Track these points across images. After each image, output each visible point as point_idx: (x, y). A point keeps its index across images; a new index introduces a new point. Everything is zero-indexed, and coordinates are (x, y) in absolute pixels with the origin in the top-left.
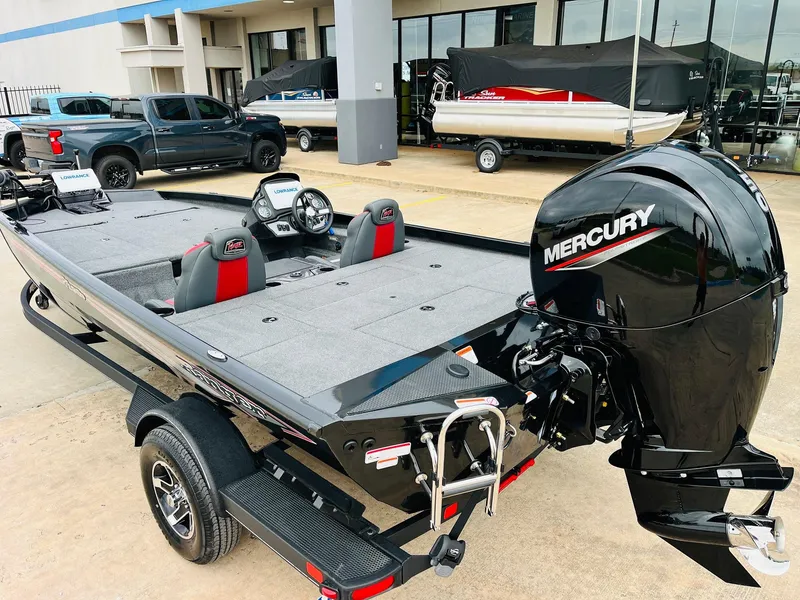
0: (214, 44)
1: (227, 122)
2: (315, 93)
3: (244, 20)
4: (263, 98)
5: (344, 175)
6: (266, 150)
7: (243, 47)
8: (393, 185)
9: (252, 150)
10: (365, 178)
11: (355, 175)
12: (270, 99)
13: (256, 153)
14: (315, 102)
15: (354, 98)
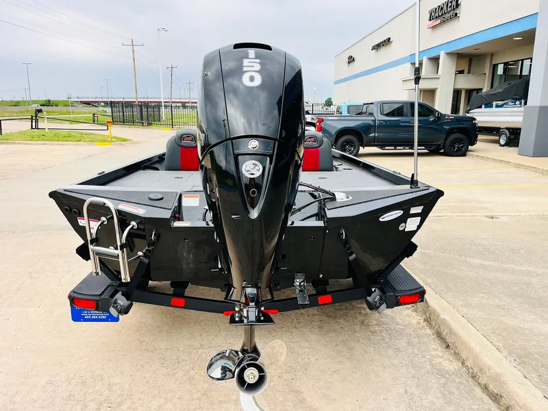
0: (469, 73)
1: (431, 120)
2: (518, 102)
3: (492, 55)
4: (480, 107)
5: (509, 162)
6: (459, 141)
7: (487, 74)
8: (545, 173)
9: (446, 139)
10: (525, 166)
11: (517, 162)
12: (485, 107)
13: (448, 142)
14: (516, 109)
15: (539, 105)
